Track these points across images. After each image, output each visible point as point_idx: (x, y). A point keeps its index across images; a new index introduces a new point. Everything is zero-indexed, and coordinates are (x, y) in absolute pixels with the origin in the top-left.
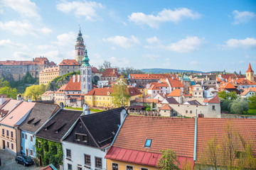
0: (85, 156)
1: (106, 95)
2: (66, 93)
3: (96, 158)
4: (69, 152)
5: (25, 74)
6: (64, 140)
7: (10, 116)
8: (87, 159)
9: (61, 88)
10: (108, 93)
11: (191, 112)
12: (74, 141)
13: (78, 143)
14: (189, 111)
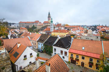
0: (61, 51)
1: (58, 32)
2: (46, 32)
3: (65, 52)
4: (55, 49)
5: (33, 26)
6: (54, 46)
7: (34, 38)
8: (62, 52)
9: (44, 30)
10: (59, 32)
11: (88, 39)
12: (57, 46)
13: (59, 47)
14: (87, 38)
